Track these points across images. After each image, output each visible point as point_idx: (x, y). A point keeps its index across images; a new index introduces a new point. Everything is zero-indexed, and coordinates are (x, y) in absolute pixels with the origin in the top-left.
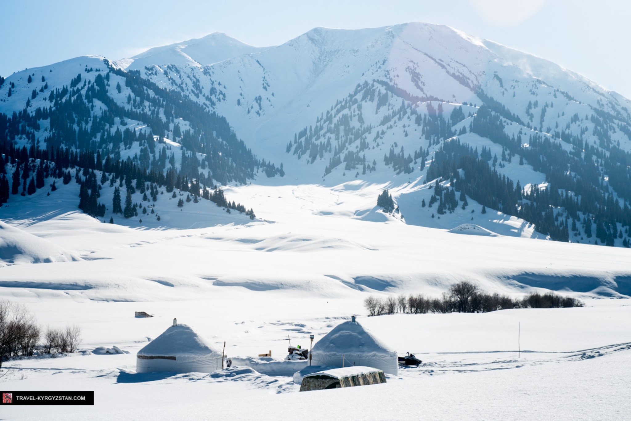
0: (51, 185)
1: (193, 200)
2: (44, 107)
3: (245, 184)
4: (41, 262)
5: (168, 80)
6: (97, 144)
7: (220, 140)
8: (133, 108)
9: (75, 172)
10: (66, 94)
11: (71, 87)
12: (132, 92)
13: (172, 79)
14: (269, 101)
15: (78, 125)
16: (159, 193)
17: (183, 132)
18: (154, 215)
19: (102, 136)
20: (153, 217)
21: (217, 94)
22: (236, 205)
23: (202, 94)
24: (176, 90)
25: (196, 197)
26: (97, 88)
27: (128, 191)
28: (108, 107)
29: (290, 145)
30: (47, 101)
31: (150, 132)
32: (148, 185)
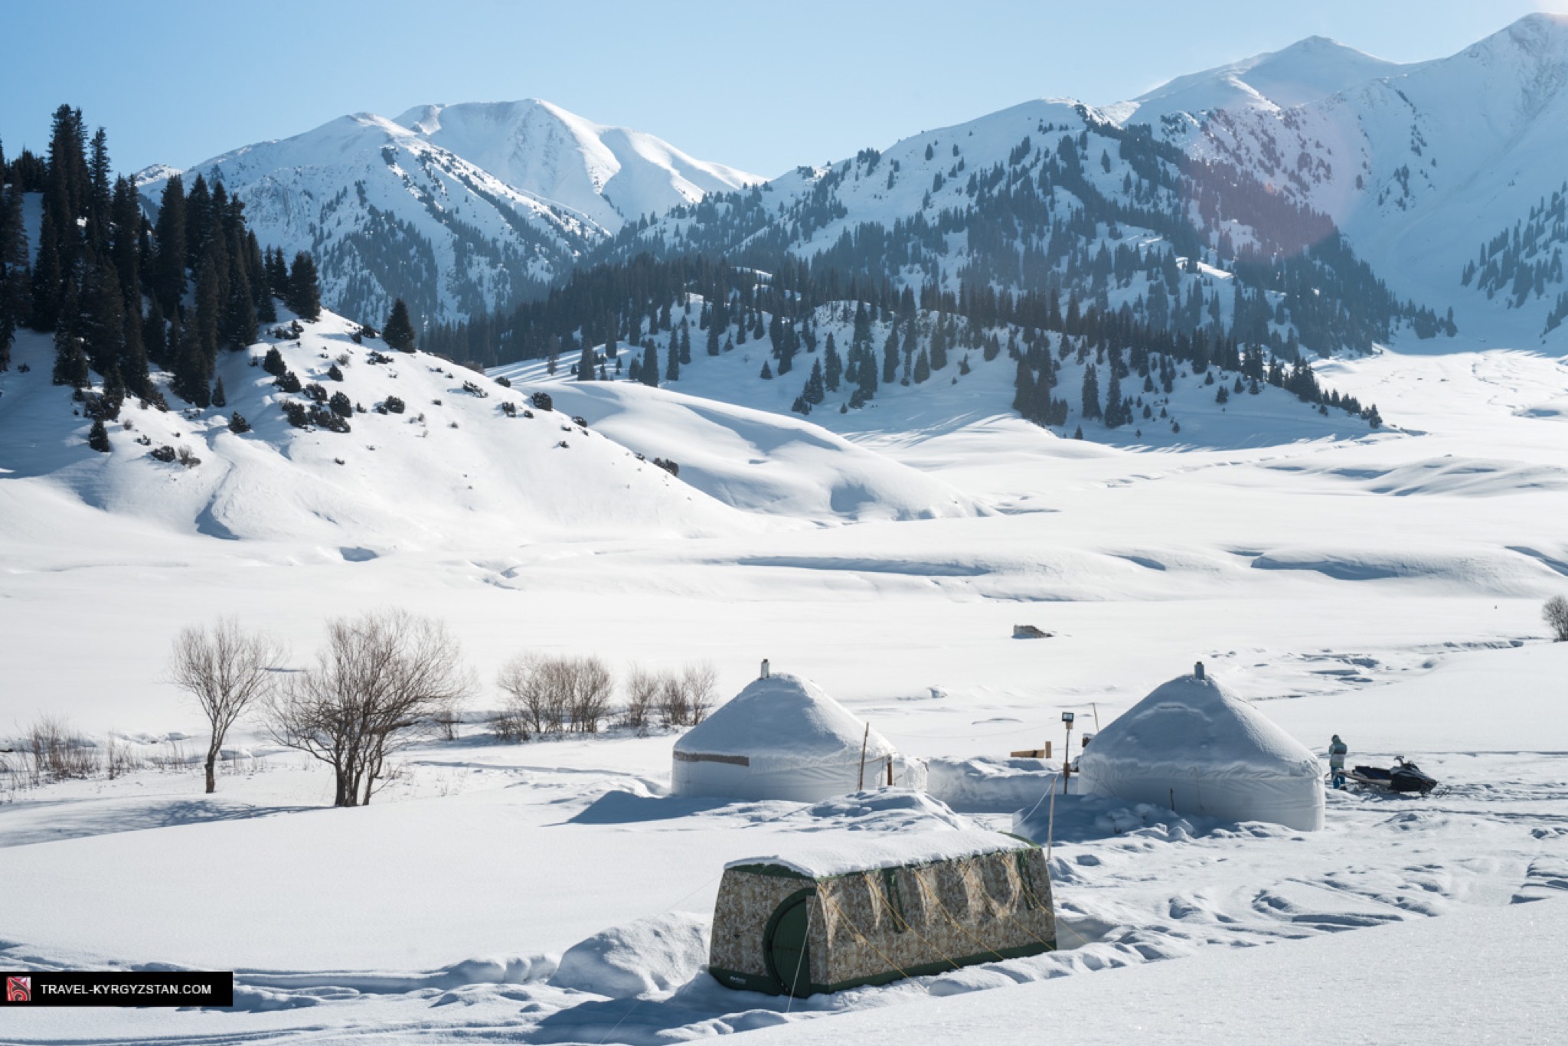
0: (960, 363)
1: (1248, 388)
2: (956, 208)
3: (1370, 353)
4: (912, 519)
5: (1209, 143)
6: (1062, 279)
7: (1318, 263)
8: (1135, 203)
9: (1008, 335)
10: (1001, 179)
11: (1010, 165)
12: (1134, 169)
13: (1216, 138)
14: (1426, 176)
15: (1024, 242)
16: (1179, 376)
17: (1239, 248)
18: (1167, 421)
19: (1071, 264)
20: (1165, 425)
21: (1314, 166)
22: (1341, 397)
23: (1282, 168)
24: (1225, 162)
25: (1255, 382)
26: (1061, 164)
27: (1113, 371)
28: (1084, 202)
29: (1472, 269)
30: (964, 193)
31: (1170, 251)
32: (1154, 359)
